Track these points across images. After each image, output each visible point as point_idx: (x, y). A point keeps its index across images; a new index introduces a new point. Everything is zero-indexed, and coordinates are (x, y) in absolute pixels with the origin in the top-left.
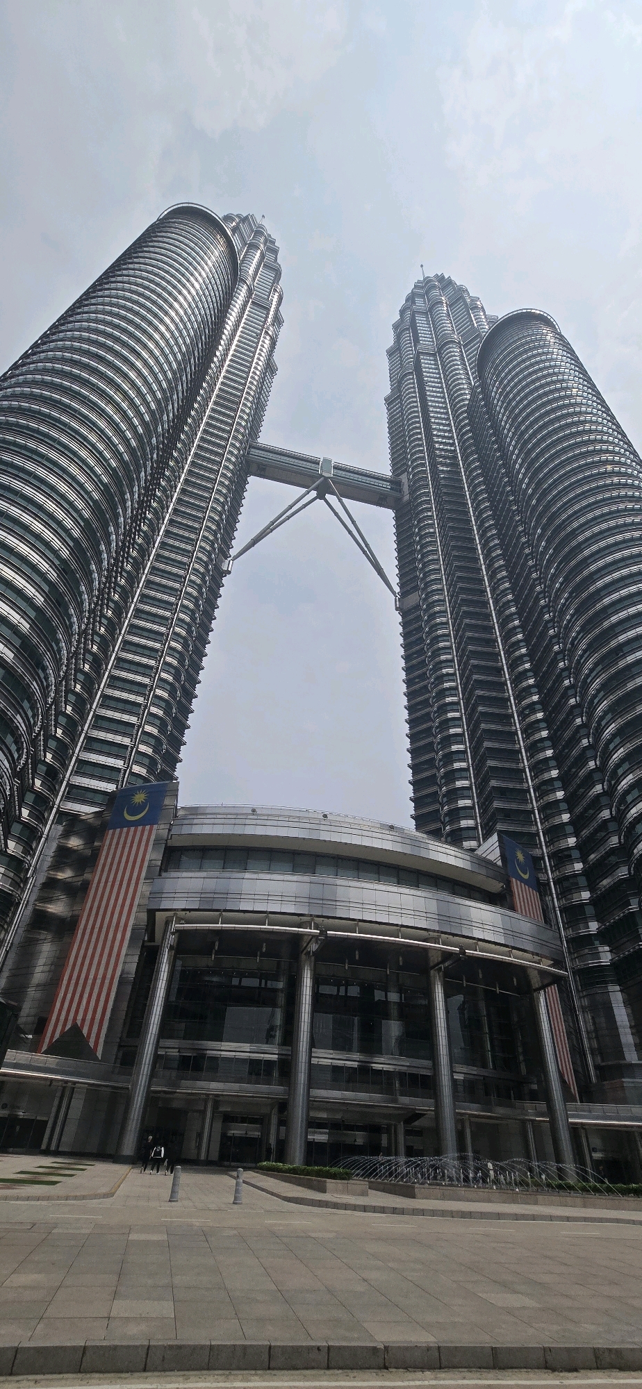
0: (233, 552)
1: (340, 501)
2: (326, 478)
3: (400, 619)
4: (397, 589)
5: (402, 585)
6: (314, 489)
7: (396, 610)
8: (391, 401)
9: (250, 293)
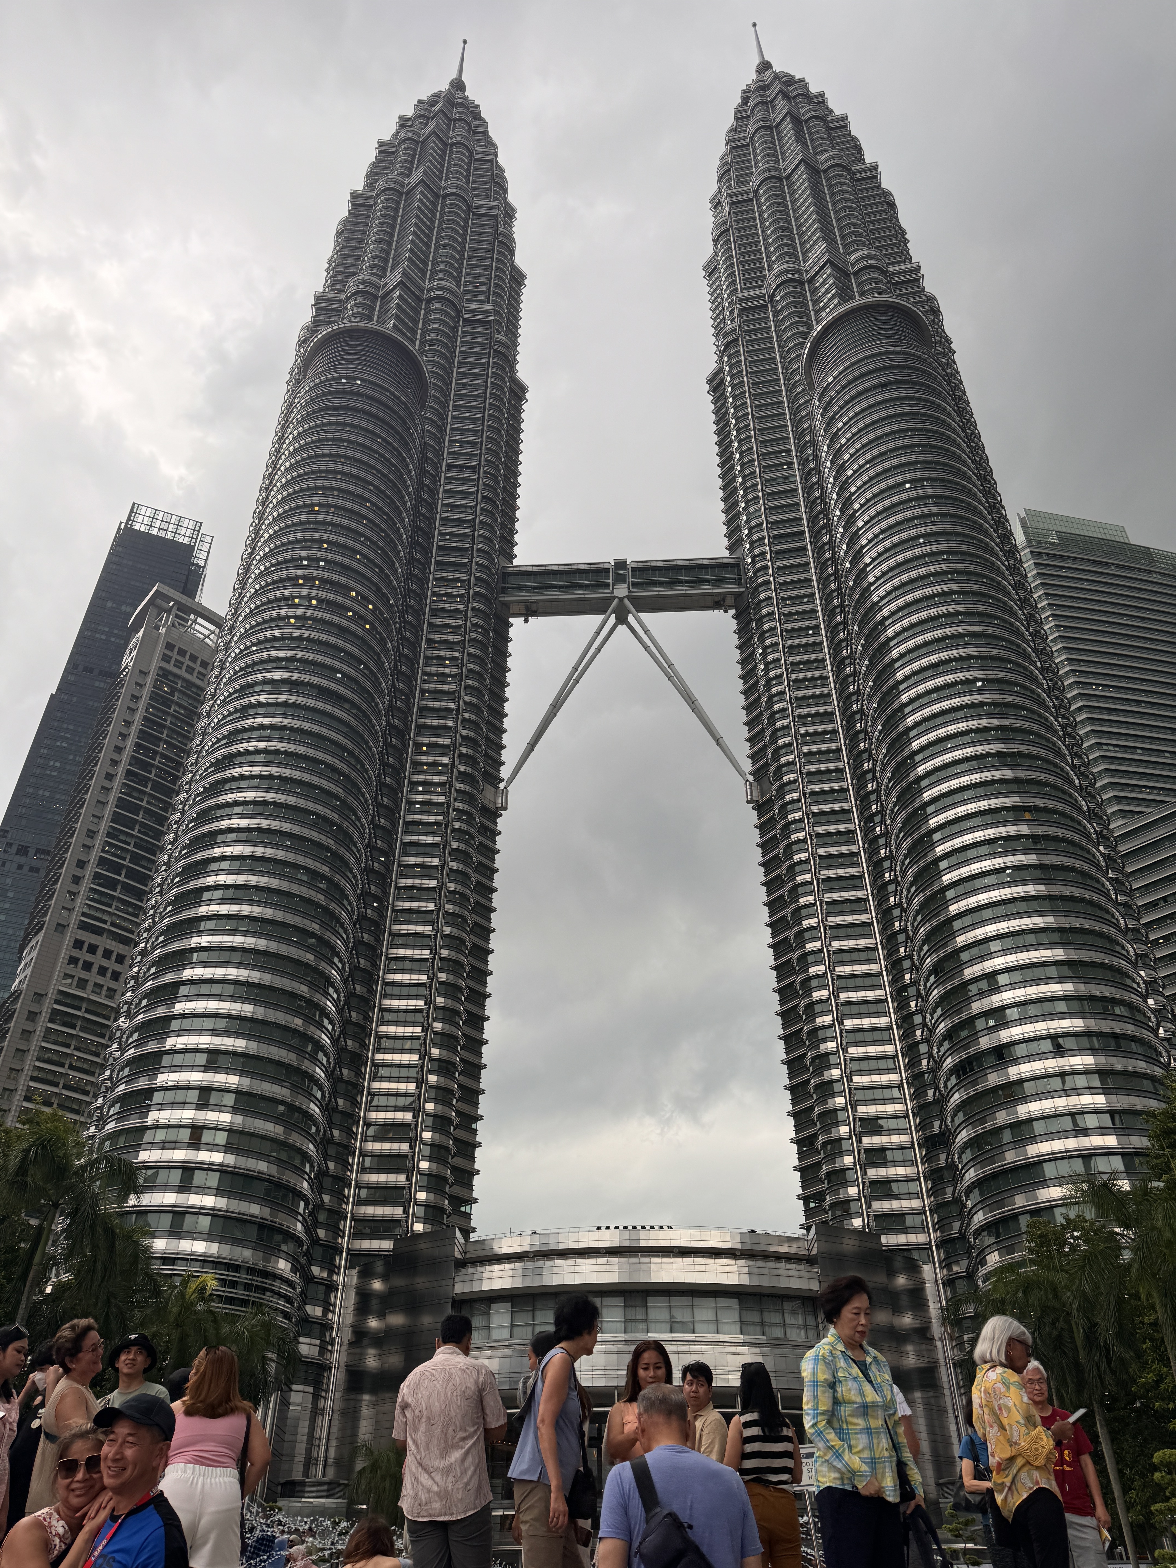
0: (505, 772)
2: (621, 600)
3: (754, 818)
6: (611, 614)
7: (749, 802)
8: (716, 384)
9: (458, 312)
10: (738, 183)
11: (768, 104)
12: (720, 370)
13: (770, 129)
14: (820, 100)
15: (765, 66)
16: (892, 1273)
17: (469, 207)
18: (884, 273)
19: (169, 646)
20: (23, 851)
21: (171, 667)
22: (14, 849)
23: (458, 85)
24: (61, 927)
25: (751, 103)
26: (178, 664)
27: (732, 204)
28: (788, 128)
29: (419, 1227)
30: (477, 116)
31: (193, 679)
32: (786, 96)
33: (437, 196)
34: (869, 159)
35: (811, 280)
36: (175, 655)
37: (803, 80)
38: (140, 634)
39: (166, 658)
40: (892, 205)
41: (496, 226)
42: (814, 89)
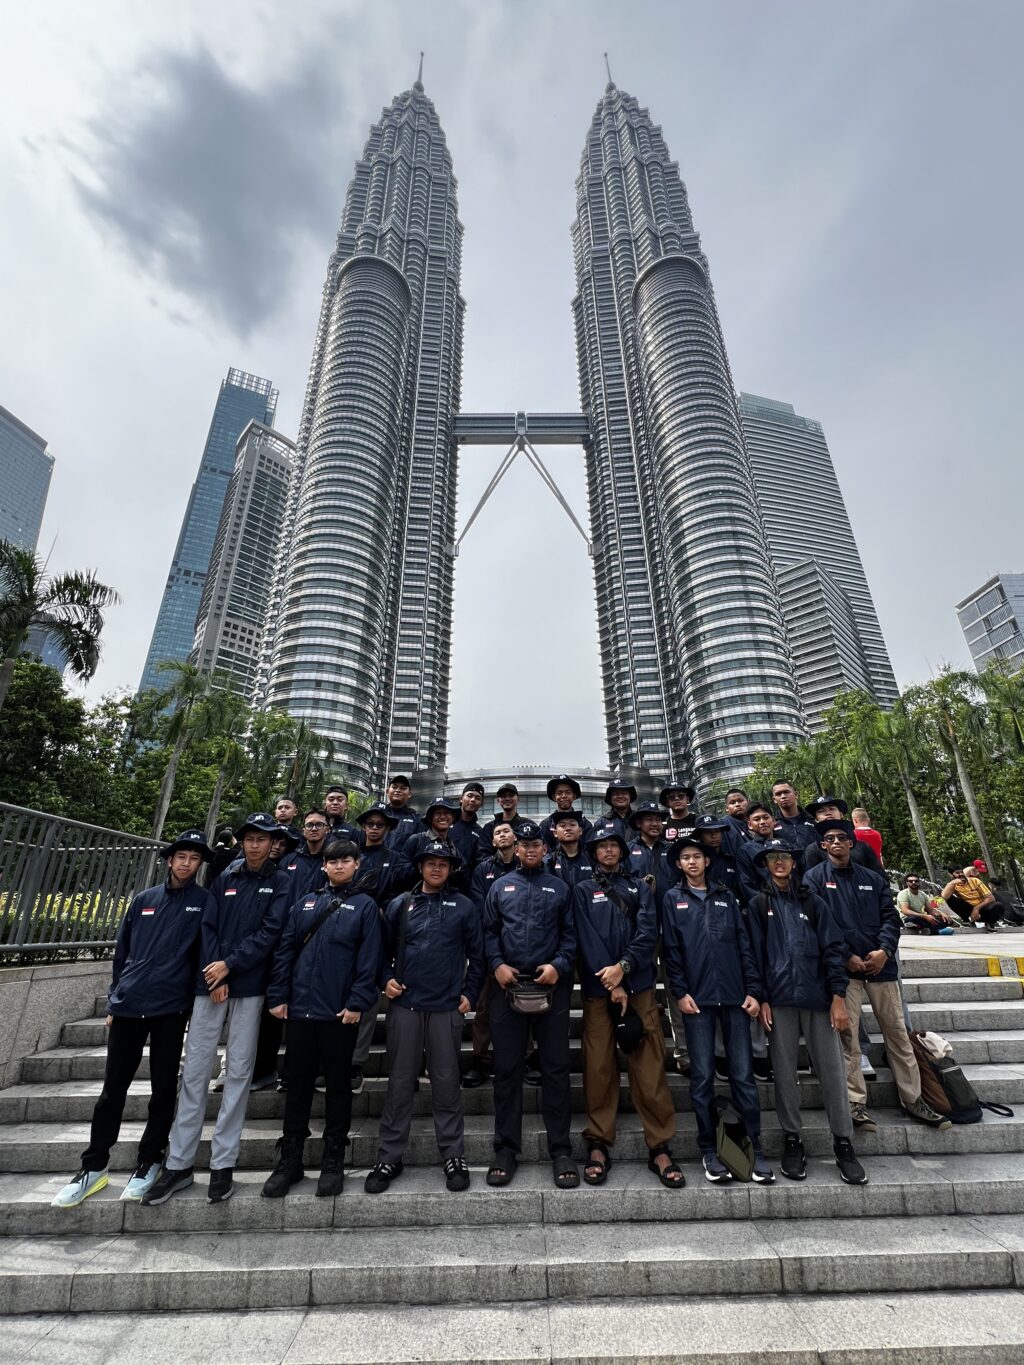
0: (457, 535)
2: (521, 436)
3: (593, 564)
4: (590, 535)
6: (515, 444)
7: (590, 555)
8: (577, 305)
9: (426, 250)
10: (594, 171)
11: (613, 115)
12: (580, 297)
13: (614, 133)
14: (644, 114)
15: (611, 87)
16: (653, 786)
17: (430, 177)
18: (679, 238)
19: (262, 457)
20: (187, 573)
21: (263, 470)
22: (182, 572)
23: (419, 87)
24: (217, 616)
25: (603, 113)
26: (268, 468)
27: (590, 185)
28: (625, 133)
29: (422, 767)
30: (432, 111)
31: (277, 477)
32: (625, 110)
33: (410, 168)
34: (673, 159)
35: (636, 241)
36: (266, 463)
37: (635, 99)
38: (245, 449)
39: (261, 464)
40: (684, 192)
41: (445, 192)
42: (641, 106)
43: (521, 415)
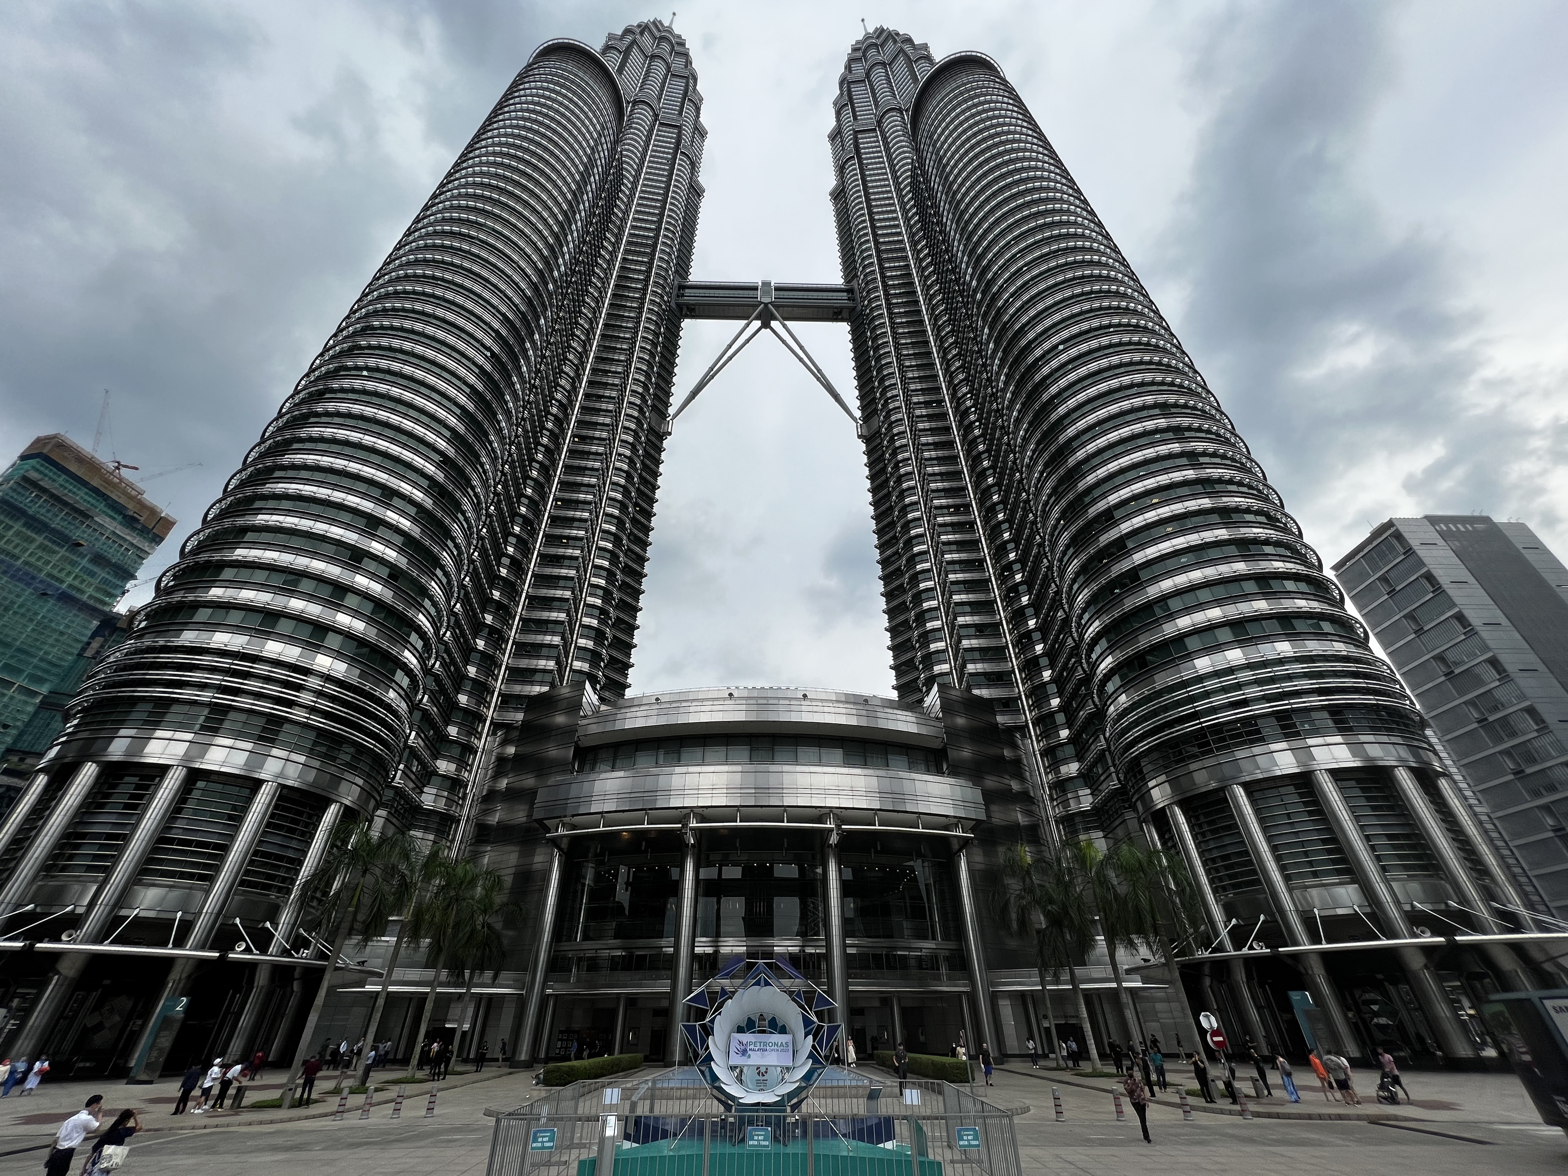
1: (784, 326)
2: (766, 305)
3: (863, 447)
4: (858, 414)
5: (863, 408)
6: (756, 318)
7: (859, 437)
9: (656, 115)
43: (766, 284)
